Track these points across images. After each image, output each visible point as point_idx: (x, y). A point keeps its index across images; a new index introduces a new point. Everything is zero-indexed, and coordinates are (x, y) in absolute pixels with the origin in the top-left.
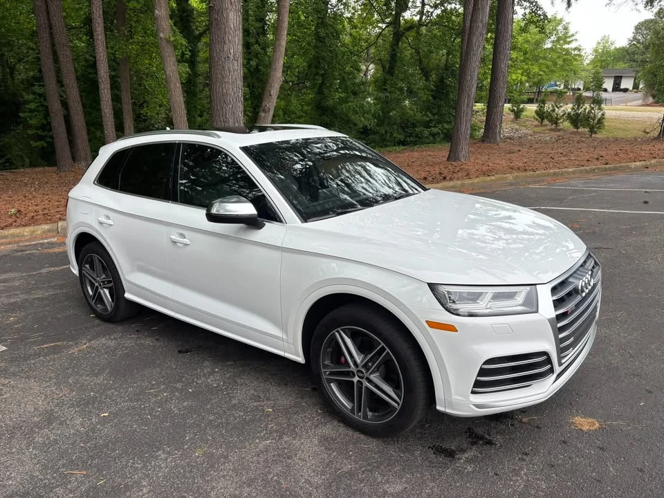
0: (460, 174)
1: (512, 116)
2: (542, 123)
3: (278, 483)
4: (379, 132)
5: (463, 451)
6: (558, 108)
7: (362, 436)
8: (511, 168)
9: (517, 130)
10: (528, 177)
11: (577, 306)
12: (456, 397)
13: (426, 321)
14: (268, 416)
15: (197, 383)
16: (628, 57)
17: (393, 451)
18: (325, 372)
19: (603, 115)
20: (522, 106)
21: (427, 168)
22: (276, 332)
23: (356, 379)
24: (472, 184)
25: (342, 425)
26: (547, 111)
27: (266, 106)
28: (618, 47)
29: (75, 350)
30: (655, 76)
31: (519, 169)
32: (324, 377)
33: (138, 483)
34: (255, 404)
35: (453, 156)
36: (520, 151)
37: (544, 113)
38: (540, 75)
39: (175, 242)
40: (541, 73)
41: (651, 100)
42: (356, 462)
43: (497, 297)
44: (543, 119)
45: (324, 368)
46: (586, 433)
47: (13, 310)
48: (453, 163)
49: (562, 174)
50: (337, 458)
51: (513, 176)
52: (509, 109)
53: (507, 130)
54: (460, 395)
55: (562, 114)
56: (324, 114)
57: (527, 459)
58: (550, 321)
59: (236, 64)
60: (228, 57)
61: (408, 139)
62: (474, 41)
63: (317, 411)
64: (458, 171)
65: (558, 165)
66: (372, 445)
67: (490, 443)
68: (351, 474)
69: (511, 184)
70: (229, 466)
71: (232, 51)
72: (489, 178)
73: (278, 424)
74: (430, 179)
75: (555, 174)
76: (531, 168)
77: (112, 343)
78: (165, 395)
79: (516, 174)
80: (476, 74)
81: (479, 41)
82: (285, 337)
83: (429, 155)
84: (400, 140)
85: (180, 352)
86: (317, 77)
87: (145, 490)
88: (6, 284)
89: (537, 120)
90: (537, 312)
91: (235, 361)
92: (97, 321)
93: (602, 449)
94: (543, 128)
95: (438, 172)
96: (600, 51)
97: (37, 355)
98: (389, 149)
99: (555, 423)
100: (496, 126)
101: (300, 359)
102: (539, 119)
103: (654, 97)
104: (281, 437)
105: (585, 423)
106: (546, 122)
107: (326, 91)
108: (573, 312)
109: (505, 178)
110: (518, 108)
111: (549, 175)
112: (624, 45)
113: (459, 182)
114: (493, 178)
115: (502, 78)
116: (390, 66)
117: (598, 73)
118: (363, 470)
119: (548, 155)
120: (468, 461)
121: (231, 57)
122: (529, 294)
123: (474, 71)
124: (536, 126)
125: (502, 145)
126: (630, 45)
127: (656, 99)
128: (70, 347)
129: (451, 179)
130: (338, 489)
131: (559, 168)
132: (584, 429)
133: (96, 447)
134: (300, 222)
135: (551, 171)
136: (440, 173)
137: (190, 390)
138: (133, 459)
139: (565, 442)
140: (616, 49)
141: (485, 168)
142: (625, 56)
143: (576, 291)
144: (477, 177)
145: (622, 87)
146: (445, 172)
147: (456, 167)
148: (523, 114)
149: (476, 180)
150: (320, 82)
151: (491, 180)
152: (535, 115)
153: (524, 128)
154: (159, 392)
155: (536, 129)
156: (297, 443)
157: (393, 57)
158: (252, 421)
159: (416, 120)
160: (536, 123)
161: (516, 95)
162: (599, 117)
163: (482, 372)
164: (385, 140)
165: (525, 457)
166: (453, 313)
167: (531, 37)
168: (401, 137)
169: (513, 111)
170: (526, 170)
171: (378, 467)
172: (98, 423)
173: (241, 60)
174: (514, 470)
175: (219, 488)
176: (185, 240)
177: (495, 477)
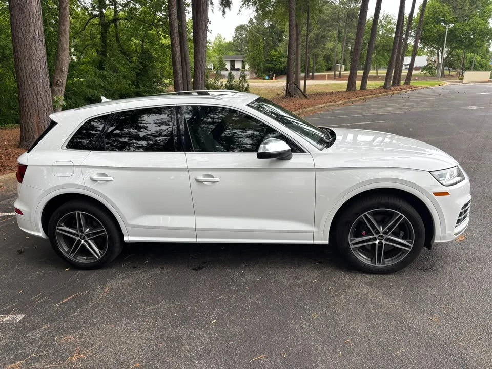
6: (218, 81)
12: (448, 232)
13: (434, 193)
16: (234, 48)
19: (248, 85)
22: (309, 228)
23: (377, 242)
27: (58, 80)
28: (227, 42)
30: (255, 60)
32: (351, 248)
39: (202, 182)
41: (255, 76)
45: (351, 242)
55: (220, 85)
59: (41, 44)
60: (34, 38)
82: (316, 230)
96: (218, 44)
101: (325, 242)
103: (256, 73)
112: (230, 41)
116: (103, 50)
117: (222, 58)
126: (234, 41)
127: (257, 75)
134: (319, 150)
140: (227, 43)
142: (232, 47)
145: (236, 67)
157: (105, 43)
162: (245, 86)
173: (44, 40)
176: (213, 179)
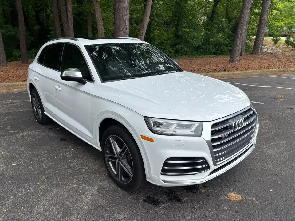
0: (233, 69)
1: (273, 43)
2: (288, 47)
3: (68, 206)
4: (203, 48)
5: (164, 203)
7: (119, 189)
8: (260, 67)
9: (274, 49)
10: (269, 72)
11: (229, 135)
12: (154, 176)
13: (141, 135)
14: (82, 173)
15: (61, 155)
17: (130, 198)
18: (107, 156)
20: (278, 38)
21: (218, 65)
23: (117, 161)
24: (238, 74)
25: (113, 182)
26: (291, 41)
27: (141, 32)
29: (20, 135)
31: (265, 67)
32: (106, 158)
33: (9, 197)
34: (80, 167)
35: (232, 60)
36: (270, 59)
37: (289, 41)
38: (292, 23)
39: (57, 90)
40: (292, 22)
42: (109, 201)
43: (179, 126)
44: (288, 45)
45: (106, 154)
46: (232, 202)
47: (7, 116)
48: (231, 63)
49: (287, 71)
50: (101, 198)
51: (260, 71)
52: (272, 39)
53: (269, 49)
54: (155, 175)
56: (177, 38)
57: (194, 211)
58: (207, 141)
59: (126, 12)
60: (122, 9)
61: (217, 52)
62: (247, 2)
63: (105, 174)
64: (232, 67)
65: (286, 67)
66: (121, 193)
67: (179, 200)
68: (104, 207)
69: (259, 75)
70: (52, 195)
71: (124, 6)
72: (247, 71)
73: (84, 178)
74: (218, 70)
75: (284, 71)
76: (271, 67)
77: (36, 133)
78: (44, 158)
79: (263, 70)
80: (246, 19)
81: (249, 3)
82: (92, 137)
83: (223, 59)
84: (213, 52)
85: (62, 140)
86: (174, 21)
87: (10, 201)
88: (12, 104)
89: (285, 45)
90: (201, 136)
91: (82, 147)
92: (37, 123)
93: (237, 212)
94: (288, 49)
95: (222, 67)
97: (5, 135)
98: (207, 56)
99: (218, 194)
100: (259, 46)
101: (99, 148)
102: (287, 45)
104: (82, 184)
105: (234, 197)
106: (290, 46)
107: (179, 28)
108: (225, 138)
109: (256, 72)
110: (276, 39)
111: (280, 71)
113: (232, 72)
114: (250, 71)
115: (264, 23)
116: (212, 16)
118: (110, 205)
119: (283, 61)
120: (163, 208)
121: (124, 9)
122: (198, 126)
123: (245, 18)
124: (284, 48)
125: (261, 56)
128: (19, 133)
129: (228, 71)
130: (93, 213)
131: (287, 68)
132: (232, 199)
133: (2, 178)
134: (101, 82)
135: (282, 69)
136: (223, 68)
137: (56, 158)
138: (13, 186)
139: (218, 205)
141: (246, 66)
143: (230, 127)
144: (242, 70)
146: (226, 67)
147: (232, 65)
148: (279, 41)
149: (240, 72)
150: (176, 23)
151: (249, 73)
152: (284, 42)
153: (278, 49)
154: (42, 157)
155: (284, 49)
156: (87, 188)
157: (213, 12)
158: (74, 175)
159: (222, 43)
160: (285, 46)
161: (275, 32)
163: (165, 164)
164: (206, 52)
165: (193, 210)
166: (154, 133)
167: (289, 5)
168: (214, 51)
169: (274, 40)
170: (268, 68)
171: (118, 205)
172: (9, 168)
173: (128, 10)
174: (184, 216)
175: (41, 205)
176: (60, 88)
177: (173, 218)
